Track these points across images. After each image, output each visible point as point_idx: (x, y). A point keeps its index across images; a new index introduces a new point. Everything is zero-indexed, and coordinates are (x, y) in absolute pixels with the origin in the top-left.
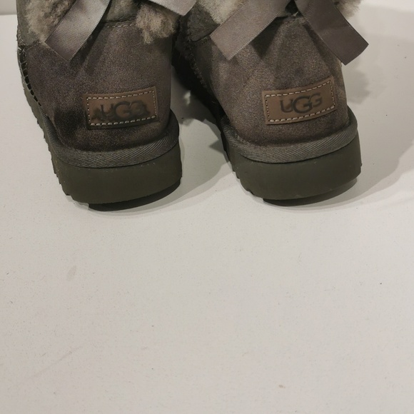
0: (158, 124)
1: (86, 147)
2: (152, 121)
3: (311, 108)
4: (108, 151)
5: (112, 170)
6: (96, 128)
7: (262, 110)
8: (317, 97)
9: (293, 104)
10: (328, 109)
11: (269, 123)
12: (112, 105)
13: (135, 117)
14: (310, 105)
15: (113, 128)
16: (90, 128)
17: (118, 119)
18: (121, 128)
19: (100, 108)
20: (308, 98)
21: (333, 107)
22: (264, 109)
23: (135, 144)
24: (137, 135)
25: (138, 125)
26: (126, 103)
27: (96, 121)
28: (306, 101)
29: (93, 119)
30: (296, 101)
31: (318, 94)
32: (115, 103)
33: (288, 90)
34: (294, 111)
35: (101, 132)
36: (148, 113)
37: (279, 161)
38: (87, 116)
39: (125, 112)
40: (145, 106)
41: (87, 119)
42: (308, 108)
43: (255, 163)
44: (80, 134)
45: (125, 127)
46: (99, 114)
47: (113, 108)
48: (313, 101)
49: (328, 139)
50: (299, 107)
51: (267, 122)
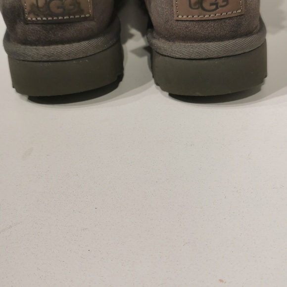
0: (93, 23)
1: (25, 42)
3: (217, 8)
4: (44, 45)
5: (46, 64)
6: (33, 23)
7: (173, 6)
9: (200, 2)
10: (235, 12)
11: (178, 19)
13: (69, 14)
14: (216, 4)
15: (47, 23)
16: (27, 22)
17: (52, 15)
18: (54, 24)
21: (240, 11)
22: (174, 5)
23: (70, 41)
24: (71, 32)
25: (71, 22)
27: (32, 15)
29: (29, 13)
34: (200, 9)
35: (36, 27)
36: (81, 11)
37: (182, 57)
38: (24, 11)
39: (58, 8)
41: (24, 14)
42: (214, 7)
43: (163, 57)
44: (20, 29)
45: (59, 23)
46: (35, 9)
47: (47, 3)
49: (232, 42)
50: (206, 5)
51: (176, 18)
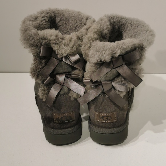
0: (75, 122)
1: (53, 128)
2: (73, 121)
3: (108, 120)
8: (110, 117)
9: (103, 117)
11: (96, 121)
12: (61, 117)
13: (68, 120)
14: (108, 119)
15: (61, 123)
16: (54, 123)
17: (63, 121)
19: (58, 118)
20: (107, 117)
21: (115, 120)
24: (68, 125)
25: (68, 122)
26: (65, 116)
27: (56, 121)
28: (106, 117)
30: (104, 116)
31: (111, 116)
32: (62, 116)
33: (102, 113)
35: (57, 124)
36: (72, 119)
39: (65, 119)
40: (71, 117)
42: (107, 119)
44: (52, 124)
45: (65, 123)
46: (57, 119)
47: (61, 118)
48: (109, 118)
50: (104, 118)
